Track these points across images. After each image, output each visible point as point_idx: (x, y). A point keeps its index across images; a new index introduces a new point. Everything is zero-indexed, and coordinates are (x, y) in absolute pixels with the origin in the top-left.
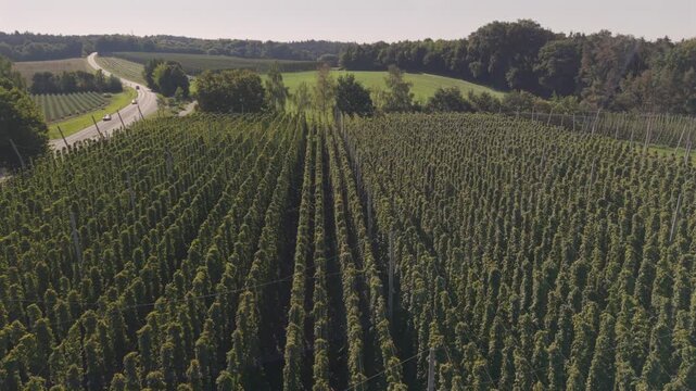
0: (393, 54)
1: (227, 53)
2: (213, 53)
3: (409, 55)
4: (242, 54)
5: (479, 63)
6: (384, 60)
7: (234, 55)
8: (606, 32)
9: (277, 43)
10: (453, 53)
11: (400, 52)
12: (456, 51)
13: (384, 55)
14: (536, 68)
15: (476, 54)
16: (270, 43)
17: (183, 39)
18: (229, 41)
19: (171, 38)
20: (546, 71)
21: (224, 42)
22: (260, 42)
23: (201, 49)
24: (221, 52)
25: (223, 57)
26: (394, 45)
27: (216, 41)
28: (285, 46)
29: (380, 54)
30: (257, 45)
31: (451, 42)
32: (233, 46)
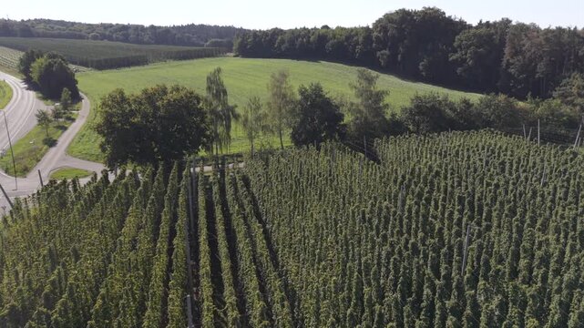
0: (292, 42)
1: (110, 38)
2: (95, 38)
3: (308, 42)
4: (126, 39)
5: (387, 52)
6: (283, 47)
7: (117, 40)
8: (507, 20)
9: (160, 27)
10: (357, 41)
11: (300, 39)
12: (361, 39)
13: (283, 42)
14: (453, 57)
15: (382, 43)
16: (152, 27)
17: (62, 23)
18: (111, 26)
19: (49, 21)
20: (464, 61)
21: (105, 26)
22: (142, 27)
23: (83, 33)
24: (103, 37)
25: (106, 42)
26: (292, 32)
27: (97, 26)
28: (167, 31)
29: (278, 41)
30: (139, 29)
31: (352, 30)
32: (116, 31)
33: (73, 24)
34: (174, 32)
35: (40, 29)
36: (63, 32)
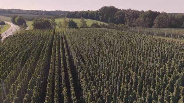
0: (80, 14)
1: (33, 14)
2: (29, 14)
3: (84, 14)
4: (38, 14)
5: (102, 16)
7: (35, 14)
8: (130, 9)
9: (47, 11)
11: (82, 14)
12: (96, 13)
14: (115, 17)
15: (100, 14)
16: (45, 11)
17: (19, 10)
19: (15, 9)
20: (117, 18)
23: (25, 13)
25: (32, 15)
27: (29, 11)
28: (49, 12)
29: (77, 14)
30: (42, 12)
31: (94, 11)
32: (35, 12)
33: (22, 10)
34: (51, 12)
35: (13, 11)
36: (20, 12)
